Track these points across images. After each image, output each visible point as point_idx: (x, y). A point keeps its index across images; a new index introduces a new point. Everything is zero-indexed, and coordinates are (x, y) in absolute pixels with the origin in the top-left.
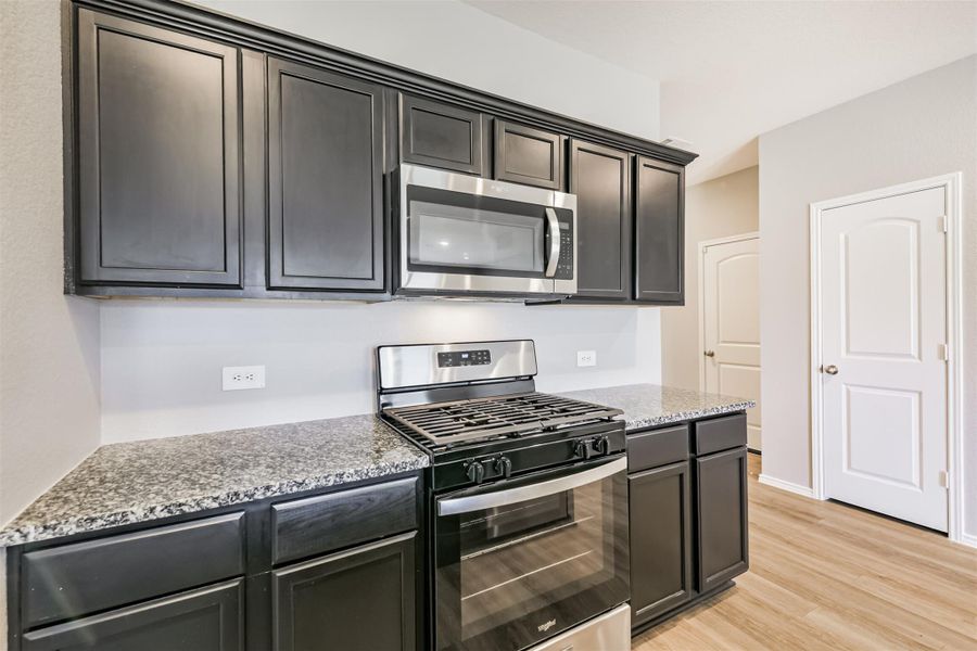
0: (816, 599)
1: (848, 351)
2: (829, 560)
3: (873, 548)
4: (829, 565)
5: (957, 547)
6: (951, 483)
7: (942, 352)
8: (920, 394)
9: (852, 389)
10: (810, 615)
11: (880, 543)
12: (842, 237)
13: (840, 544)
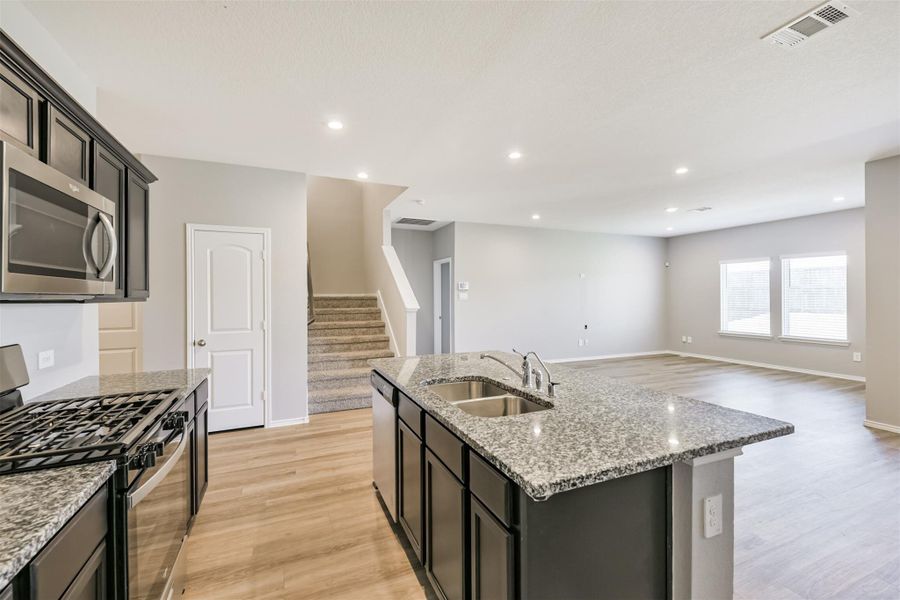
0: (239, 484)
1: (212, 329)
2: (228, 464)
3: (241, 448)
4: (229, 467)
5: (270, 430)
6: (266, 398)
7: (262, 325)
8: (252, 351)
9: (214, 354)
10: (244, 491)
11: (240, 444)
12: (208, 251)
13: (224, 454)
